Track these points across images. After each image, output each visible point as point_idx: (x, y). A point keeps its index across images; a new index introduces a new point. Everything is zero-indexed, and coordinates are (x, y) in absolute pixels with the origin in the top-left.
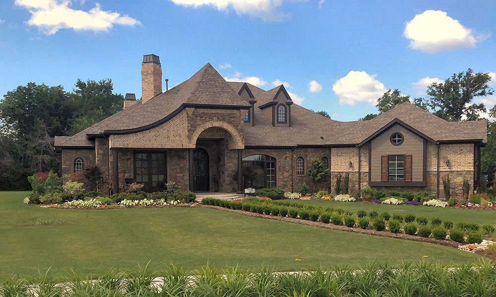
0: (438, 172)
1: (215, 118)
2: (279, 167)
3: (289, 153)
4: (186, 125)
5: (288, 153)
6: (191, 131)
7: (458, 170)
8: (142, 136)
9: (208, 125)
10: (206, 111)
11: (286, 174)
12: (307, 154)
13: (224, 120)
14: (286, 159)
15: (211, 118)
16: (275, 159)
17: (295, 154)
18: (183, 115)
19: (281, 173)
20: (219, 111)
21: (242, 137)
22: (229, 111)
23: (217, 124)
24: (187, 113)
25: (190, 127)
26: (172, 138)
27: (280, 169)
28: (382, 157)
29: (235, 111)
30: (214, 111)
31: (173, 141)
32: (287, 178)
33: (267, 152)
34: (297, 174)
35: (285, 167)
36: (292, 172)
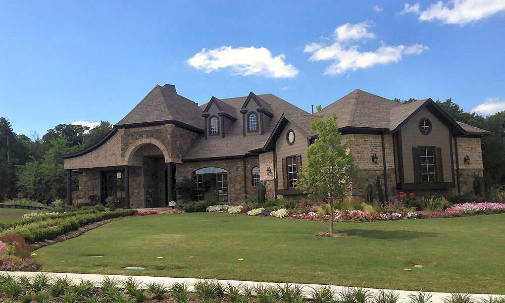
1: (144, 136)
2: (230, 178)
4: (120, 145)
5: (239, 163)
6: (124, 150)
8: (86, 158)
9: (139, 143)
10: (136, 130)
11: (238, 186)
13: (152, 136)
14: (237, 169)
15: (140, 135)
16: (226, 170)
17: (248, 164)
18: (118, 136)
19: (232, 185)
20: (147, 128)
21: (169, 150)
22: (157, 128)
23: (146, 141)
24: (121, 134)
25: (123, 147)
26: (109, 157)
27: (230, 181)
28: (283, 160)
29: (162, 127)
30: (143, 129)
31: (109, 160)
32: (239, 189)
33: (217, 164)
34: (253, 185)
35: (237, 179)
36: (245, 183)
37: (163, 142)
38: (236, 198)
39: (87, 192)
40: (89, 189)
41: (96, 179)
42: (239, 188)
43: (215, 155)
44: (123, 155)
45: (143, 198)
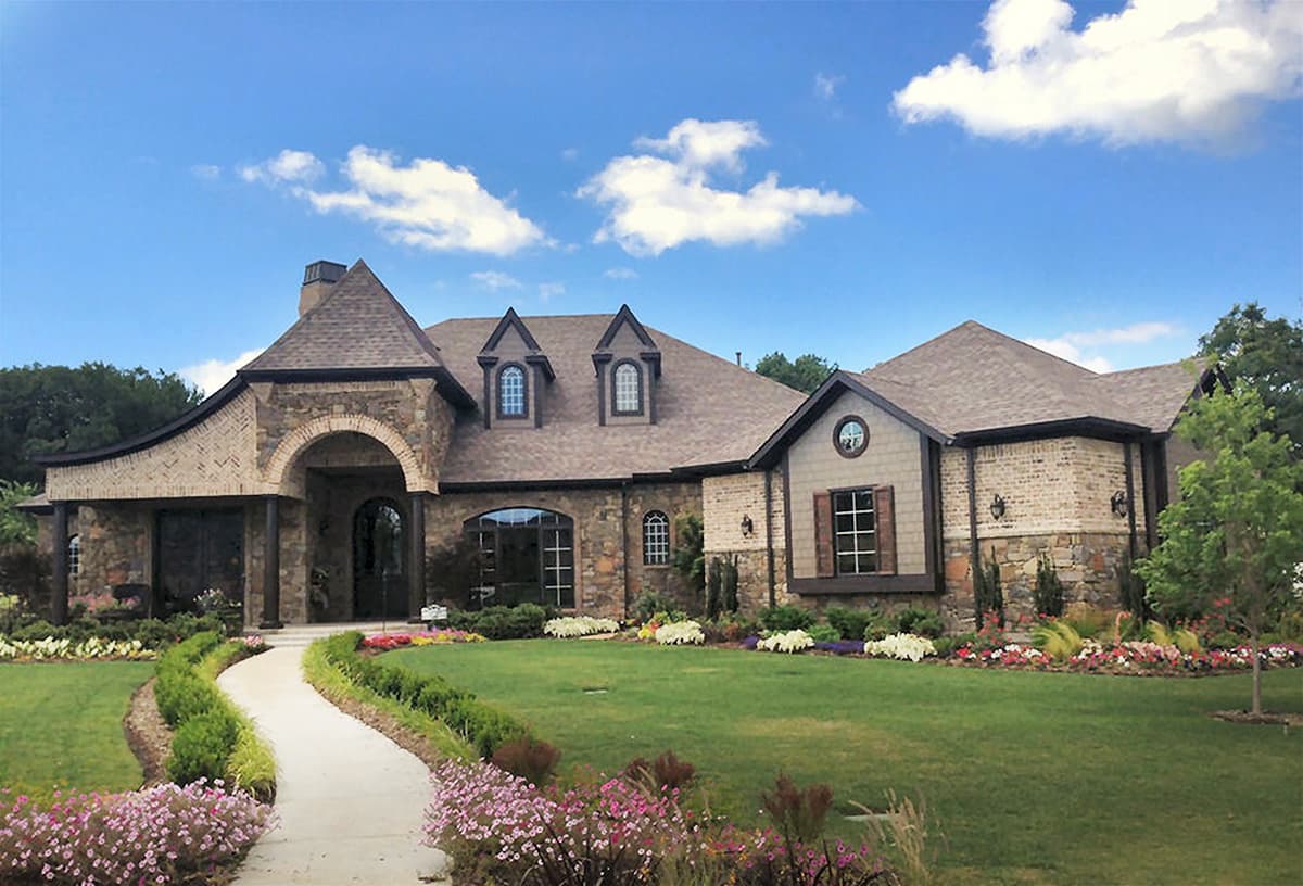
0: (976, 541)
1: (338, 408)
2: (583, 542)
3: (613, 502)
4: (252, 431)
5: (609, 499)
6: (267, 448)
7: (1033, 530)
8: (128, 466)
9: (319, 428)
10: (311, 389)
11: (605, 565)
12: (676, 500)
13: (364, 411)
14: (603, 516)
15: (326, 408)
16: (571, 519)
17: (634, 503)
18: (246, 405)
19: (588, 561)
20: (349, 388)
21: (419, 455)
22: (382, 387)
23: (342, 423)
24: (257, 400)
25: (265, 437)
26: (211, 468)
27: (583, 548)
28: (816, 497)
29: (399, 385)
30: (334, 388)
31: (214, 478)
32: (609, 574)
33: (543, 500)
34: (646, 562)
35: (602, 544)
36: (626, 557)
37: (400, 427)
38: (600, 597)
39: (102, 574)
40: (111, 564)
41: (136, 534)
42: (610, 569)
43: (537, 476)
44: (262, 465)
45: (303, 594)
